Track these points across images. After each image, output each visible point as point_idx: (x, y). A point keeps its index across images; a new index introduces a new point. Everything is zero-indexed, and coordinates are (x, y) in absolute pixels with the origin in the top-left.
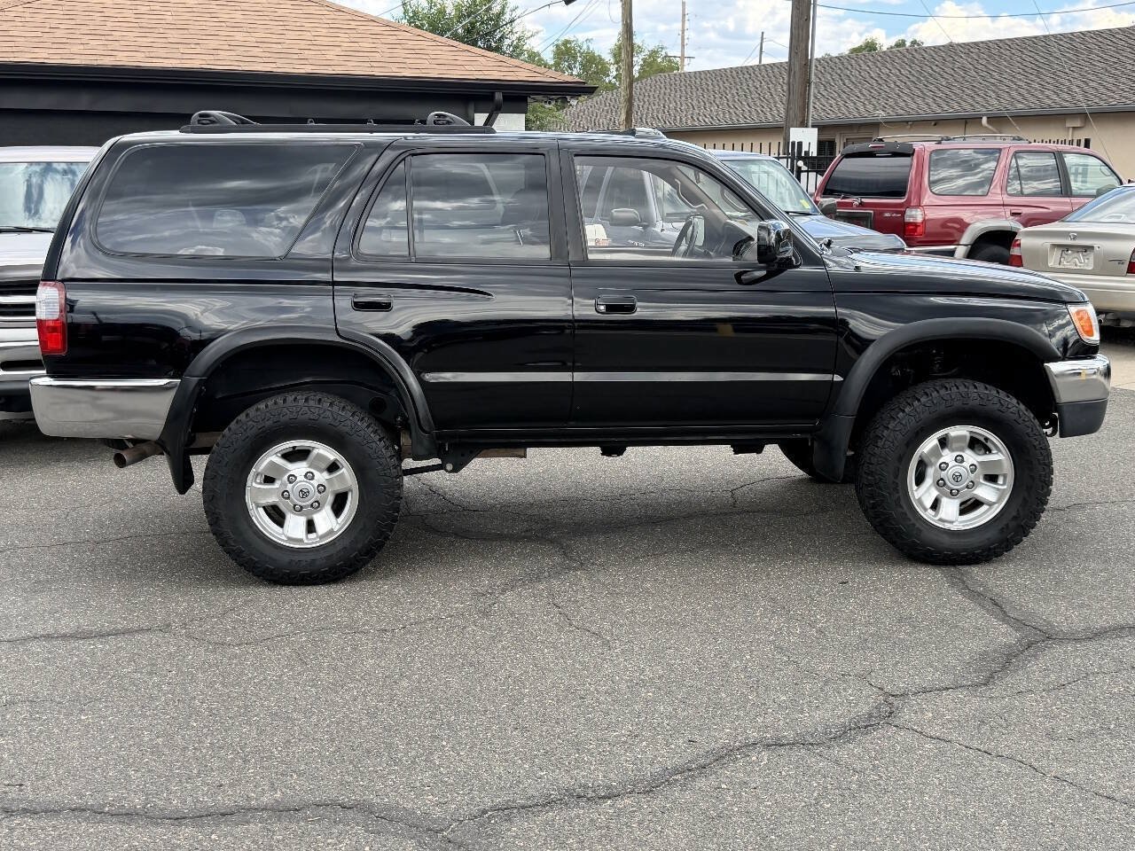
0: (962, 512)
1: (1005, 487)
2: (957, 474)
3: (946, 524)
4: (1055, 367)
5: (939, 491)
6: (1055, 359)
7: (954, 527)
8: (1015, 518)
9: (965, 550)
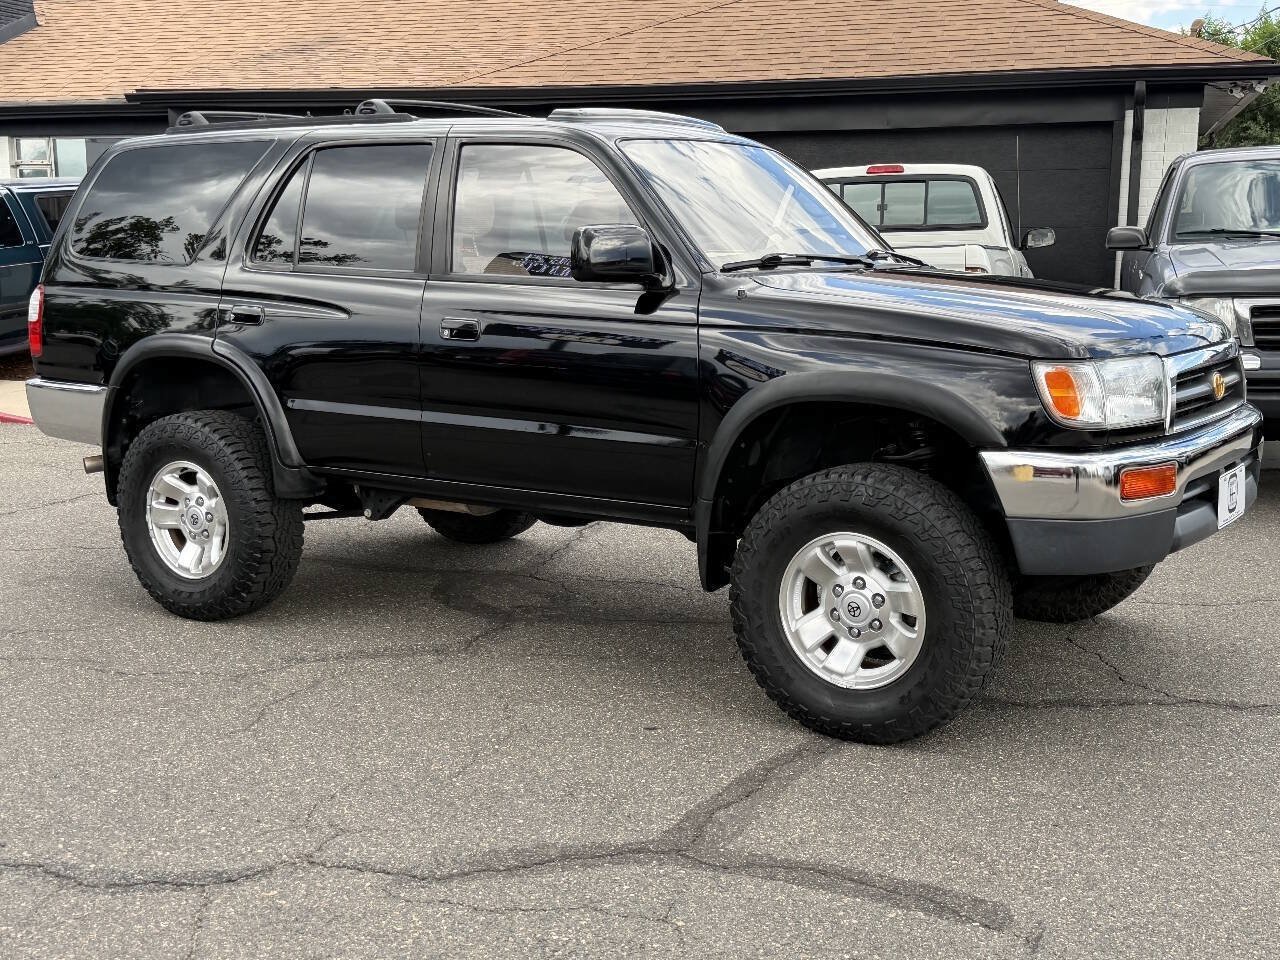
0: (865, 665)
1: (914, 636)
2: (854, 605)
3: (834, 676)
4: (992, 459)
5: (833, 625)
6: (997, 447)
7: (842, 683)
8: (920, 685)
9: (848, 720)
